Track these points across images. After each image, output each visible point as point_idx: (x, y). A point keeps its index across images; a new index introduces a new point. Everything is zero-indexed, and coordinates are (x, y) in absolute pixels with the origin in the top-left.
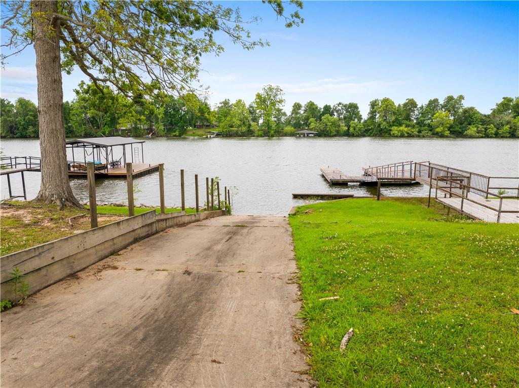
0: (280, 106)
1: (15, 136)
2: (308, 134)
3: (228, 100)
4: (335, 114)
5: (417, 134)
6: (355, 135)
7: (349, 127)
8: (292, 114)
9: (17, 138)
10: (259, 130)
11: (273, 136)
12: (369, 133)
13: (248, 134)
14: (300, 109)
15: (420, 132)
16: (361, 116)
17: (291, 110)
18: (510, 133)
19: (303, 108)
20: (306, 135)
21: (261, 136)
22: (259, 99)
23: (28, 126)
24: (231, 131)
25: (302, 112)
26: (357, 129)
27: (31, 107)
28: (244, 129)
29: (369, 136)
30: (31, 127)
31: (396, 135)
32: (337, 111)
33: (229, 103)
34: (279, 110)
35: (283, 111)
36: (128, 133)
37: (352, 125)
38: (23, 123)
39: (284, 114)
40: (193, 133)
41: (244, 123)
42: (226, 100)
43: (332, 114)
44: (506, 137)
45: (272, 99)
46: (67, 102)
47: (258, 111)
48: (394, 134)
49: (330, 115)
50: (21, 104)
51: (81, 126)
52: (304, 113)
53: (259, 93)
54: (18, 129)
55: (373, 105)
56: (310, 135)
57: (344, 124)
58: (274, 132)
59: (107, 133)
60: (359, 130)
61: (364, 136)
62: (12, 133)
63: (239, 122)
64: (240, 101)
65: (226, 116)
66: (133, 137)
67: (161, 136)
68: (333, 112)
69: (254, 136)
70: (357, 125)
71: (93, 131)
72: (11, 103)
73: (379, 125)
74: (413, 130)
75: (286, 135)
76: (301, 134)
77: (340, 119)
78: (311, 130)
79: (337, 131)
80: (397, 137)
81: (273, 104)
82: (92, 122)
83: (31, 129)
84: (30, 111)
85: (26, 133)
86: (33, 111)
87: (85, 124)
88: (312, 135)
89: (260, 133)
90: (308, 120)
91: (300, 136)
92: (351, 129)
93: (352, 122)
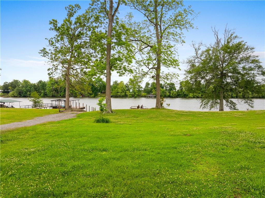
0: (140, 84)
1: (21, 96)
2: (152, 96)
3: (117, 81)
4: (164, 87)
5: (201, 96)
6: (173, 97)
7: (170, 93)
8: (145, 87)
9: (22, 97)
10: (130, 95)
11: (136, 97)
12: (179, 96)
13: (125, 96)
14: (149, 85)
15: (202, 96)
16: (176, 88)
17: (145, 86)
18: (243, 96)
19: (150, 85)
20: (151, 97)
21: (131, 97)
22: (130, 80)
23: (27, 92)
24: (117, 95)
25: (150, 86)
26: (174, 94)
27: (29, 84)
28: (123, 94)
29: (180, 97)
30: (28, 92)
31: (191, 97)
32: (165, 86)
33: (117, 82)
34: (139, 86)
35: (141, 86)
36: (71, 95)
37: (171, 93)
38: (25, 90)
39: (142, 88)
40: (101, 96)
41: (123, 91)
42: (116, 81)
43: (163, 88)
44: (241, 98)
45: (136, 81)
46: (45, 82)
47: (130, 86)
48: (190, 97)
49: (162, 88)
50: (25, 82)
51: (50, 92)
52: (151, 87)
53: (130, 78)
54: (23, 93)
55: (181, 83)
56: (152, 97)
57: (168, 92)
58: (137, 96)
59: (62, 95)
60: (175, 95)
61: (177, 97)
62: (20, 95)
63: (121, 91)
64: (122, 82)
65: (115, 88)
66: (73, 97)
67: (86, 97)
68: (163, 87)
69: (128, 97)
70: (174, 93)
71: (56, 94)
72: (20, 82)
73: (184, 93)
74: (199, 95)
75: (142, 97)
76: (149, 96)
77: (166, 90)
78: (153, 94)
79: (165, 95)
80: (192, 98)
81: (137, 83)
82: (55, 90)
83: (28, 93)
84: (29, 85)
85: (26, 95)
86: (30, 85)
87: (52, 91)
88: (153, 97)
89: (131, 96)
90: (152, 90)
91: (148, 97)
92: (171, 94)
93: (172, 91)
